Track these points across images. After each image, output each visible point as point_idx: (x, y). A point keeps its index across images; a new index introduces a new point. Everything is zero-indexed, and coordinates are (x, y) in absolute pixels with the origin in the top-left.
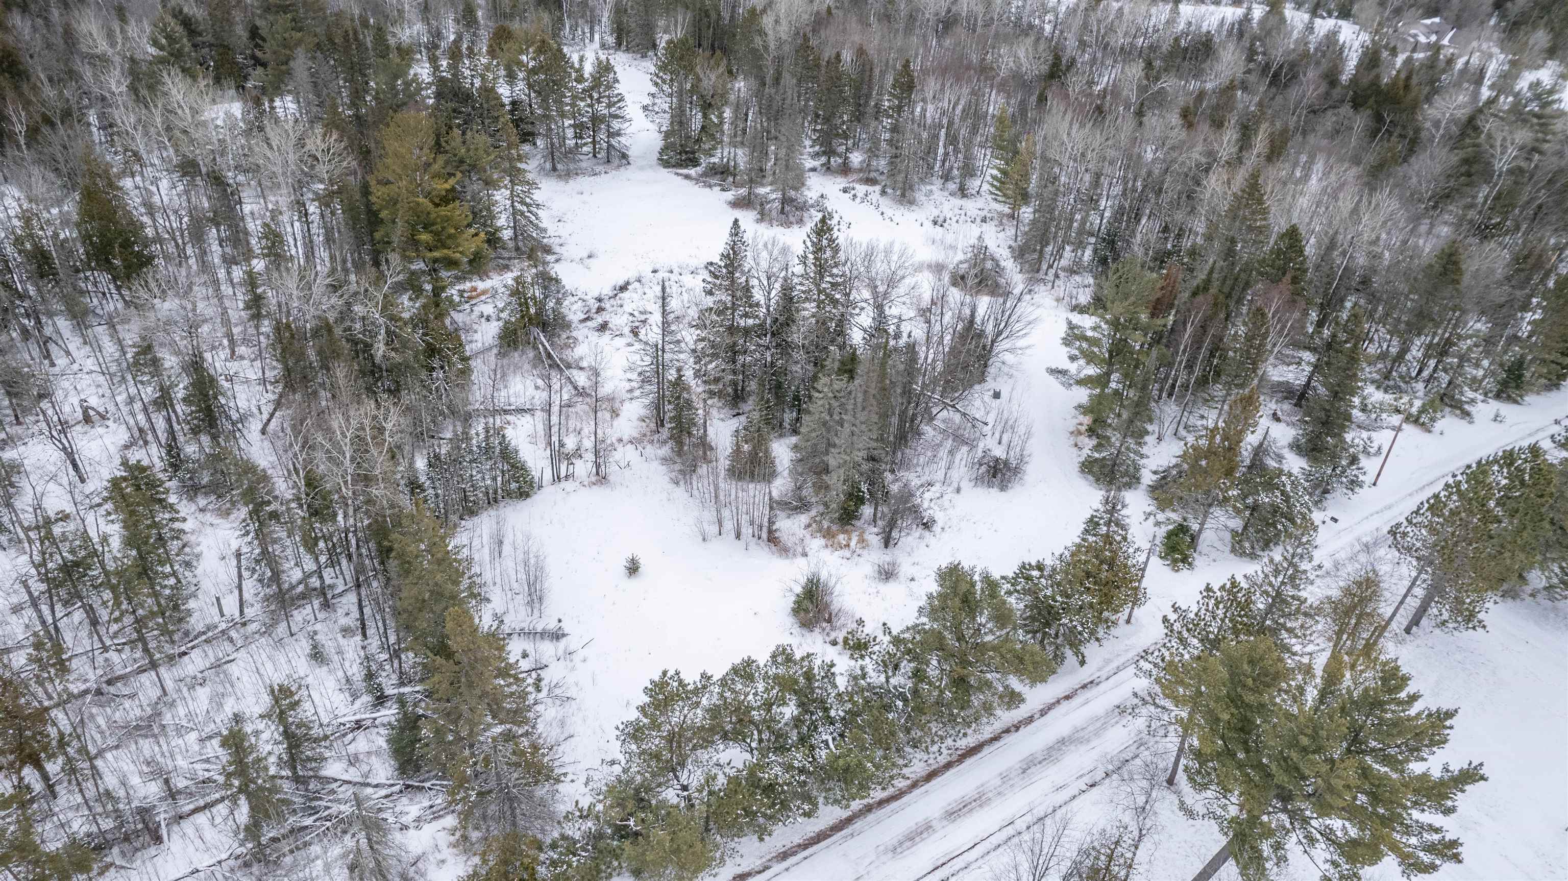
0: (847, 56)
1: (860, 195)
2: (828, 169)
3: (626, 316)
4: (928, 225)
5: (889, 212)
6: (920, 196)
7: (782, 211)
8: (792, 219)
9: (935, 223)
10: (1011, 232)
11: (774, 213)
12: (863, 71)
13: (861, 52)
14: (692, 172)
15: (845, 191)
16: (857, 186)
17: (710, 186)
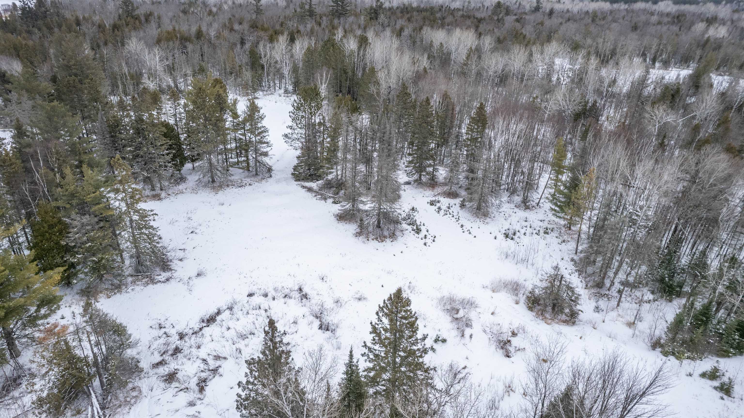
0: (435, 100)
1: (444, 207)
2: (419, 183)
3: (199, 363)
4: (501, 237)
5: (468, 225)
6: (492, 210)
7: (379, 226)
8: (386, 233)
9: (507, 236)
10: (572, 245)
11: (371, 229)
12: (447, 110)
13: (445, 96)
14: (314, 185)
15: (432, 203)
16: (441, 199)
17: (325, 199)
